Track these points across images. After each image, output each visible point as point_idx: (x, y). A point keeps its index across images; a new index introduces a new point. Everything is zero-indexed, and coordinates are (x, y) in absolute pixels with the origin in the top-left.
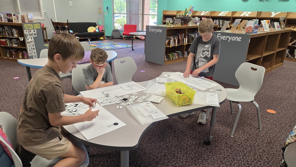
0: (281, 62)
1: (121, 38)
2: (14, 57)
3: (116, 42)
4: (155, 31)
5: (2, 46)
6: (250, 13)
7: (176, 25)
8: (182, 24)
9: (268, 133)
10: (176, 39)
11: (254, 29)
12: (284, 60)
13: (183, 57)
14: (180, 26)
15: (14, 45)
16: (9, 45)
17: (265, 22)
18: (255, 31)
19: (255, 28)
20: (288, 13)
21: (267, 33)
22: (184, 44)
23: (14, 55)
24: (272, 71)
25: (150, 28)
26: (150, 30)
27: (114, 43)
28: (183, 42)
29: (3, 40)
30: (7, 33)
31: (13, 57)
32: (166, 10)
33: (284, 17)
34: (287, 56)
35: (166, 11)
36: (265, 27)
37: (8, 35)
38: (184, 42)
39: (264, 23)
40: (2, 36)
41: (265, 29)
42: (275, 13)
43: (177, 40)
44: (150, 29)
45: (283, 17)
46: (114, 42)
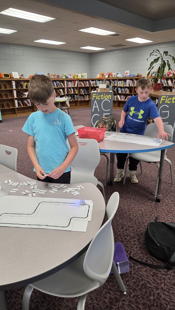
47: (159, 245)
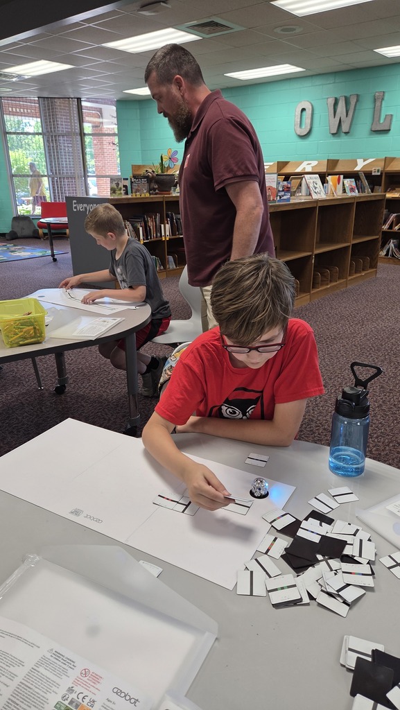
0: (371, 267)
1: (36, 235)
3: (21, 245)
4: (86, 208)
6: (315, 163)
7: (138, 193)
8: (150, 190)
9: (375, 436)
10: (139, 226)
11: (283, 193)
12: (377, 262)
13: (165, 268)
14: (148, 195)
17: (316, 178)
18: (285, 197)
19: (283, 191)
20: (388, 161)
21: (317, 201)
22: (164, 239)
24: (349, 287)
25: (75, 203)
26: (76, 208)
27: (13, 249)
28: (159, 234)
32: (140, 163)
33: (380, 169)
34: (393, 256)
35: (139, 167)
36: (316, 188)
38: (163, 234)
39: (312, 181)
41: (315, 193)
42: (364, 161)
43: (141, 229)
44: (74, 206)
45: (377, 168)
46: (15, 246)
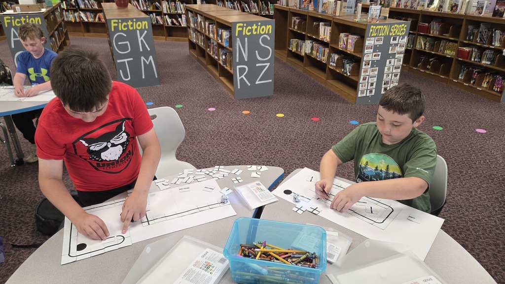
2: (472, 82)
5: (460, 59)
15: (484, 62)
16: (473, 60)
23: (475, 79)
29: (466, 49)
30: (480, 38)
31: (470, 82)
37: (481, 40)
40: (467, 42)
47: (43, 220)
